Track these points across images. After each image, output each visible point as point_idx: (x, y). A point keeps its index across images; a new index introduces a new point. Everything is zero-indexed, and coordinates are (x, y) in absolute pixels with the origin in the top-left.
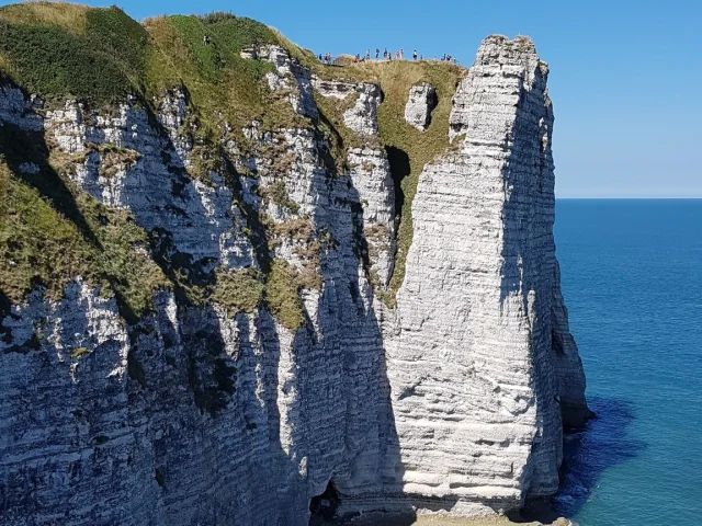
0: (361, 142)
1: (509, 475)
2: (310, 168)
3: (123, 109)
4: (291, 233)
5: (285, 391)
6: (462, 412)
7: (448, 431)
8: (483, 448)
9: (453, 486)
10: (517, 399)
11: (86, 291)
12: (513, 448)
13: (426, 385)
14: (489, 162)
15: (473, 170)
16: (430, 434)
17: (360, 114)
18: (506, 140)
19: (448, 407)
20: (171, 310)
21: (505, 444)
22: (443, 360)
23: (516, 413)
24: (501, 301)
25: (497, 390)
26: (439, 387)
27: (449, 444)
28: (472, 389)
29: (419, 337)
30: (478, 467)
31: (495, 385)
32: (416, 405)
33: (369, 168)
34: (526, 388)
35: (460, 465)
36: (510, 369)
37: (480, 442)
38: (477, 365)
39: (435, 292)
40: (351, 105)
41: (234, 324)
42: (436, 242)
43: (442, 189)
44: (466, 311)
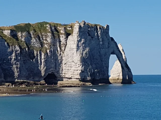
0: (62, 34)
1: (78, 75)
2: (50, 37)
3: (25, 32)
4: (47, 44)
5: (43, 59)
6: (72, 67)
7: (70, 69)
8: (75, 71)
9: (71, 76)
10: (78, 65)
11: (16, 46)
12: (78, 71)
13: (68, 63)
14: (75, 35)
15: (74, 36)
16: (68, 69)
17: (62, 31)
18: (78, 33)
19: (71, 66)
20: (27, 49)
21: (77, 70)
22: (70, 60)
23: (78, 67)
24: (76, 52)
25: (76, 64)
26: (69, 63)
27: (71, 71)
28: (73, 63)
29: (67, 57)
30: (74, 74)
31: (76, 63)
32: (67, 66)
33: (63, 37)
34: (80, 63)
35: (72, 73)
36: (78, 61)
37: (74, 70)
38: (74, 60)
39: (69, 52)
40: (61, 30)
41: (36, 52)
42: (69, 45)
43: (70, 39)
44: (73, 54)
